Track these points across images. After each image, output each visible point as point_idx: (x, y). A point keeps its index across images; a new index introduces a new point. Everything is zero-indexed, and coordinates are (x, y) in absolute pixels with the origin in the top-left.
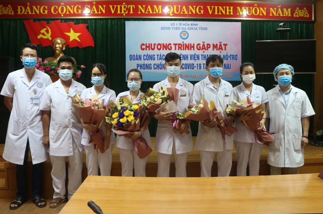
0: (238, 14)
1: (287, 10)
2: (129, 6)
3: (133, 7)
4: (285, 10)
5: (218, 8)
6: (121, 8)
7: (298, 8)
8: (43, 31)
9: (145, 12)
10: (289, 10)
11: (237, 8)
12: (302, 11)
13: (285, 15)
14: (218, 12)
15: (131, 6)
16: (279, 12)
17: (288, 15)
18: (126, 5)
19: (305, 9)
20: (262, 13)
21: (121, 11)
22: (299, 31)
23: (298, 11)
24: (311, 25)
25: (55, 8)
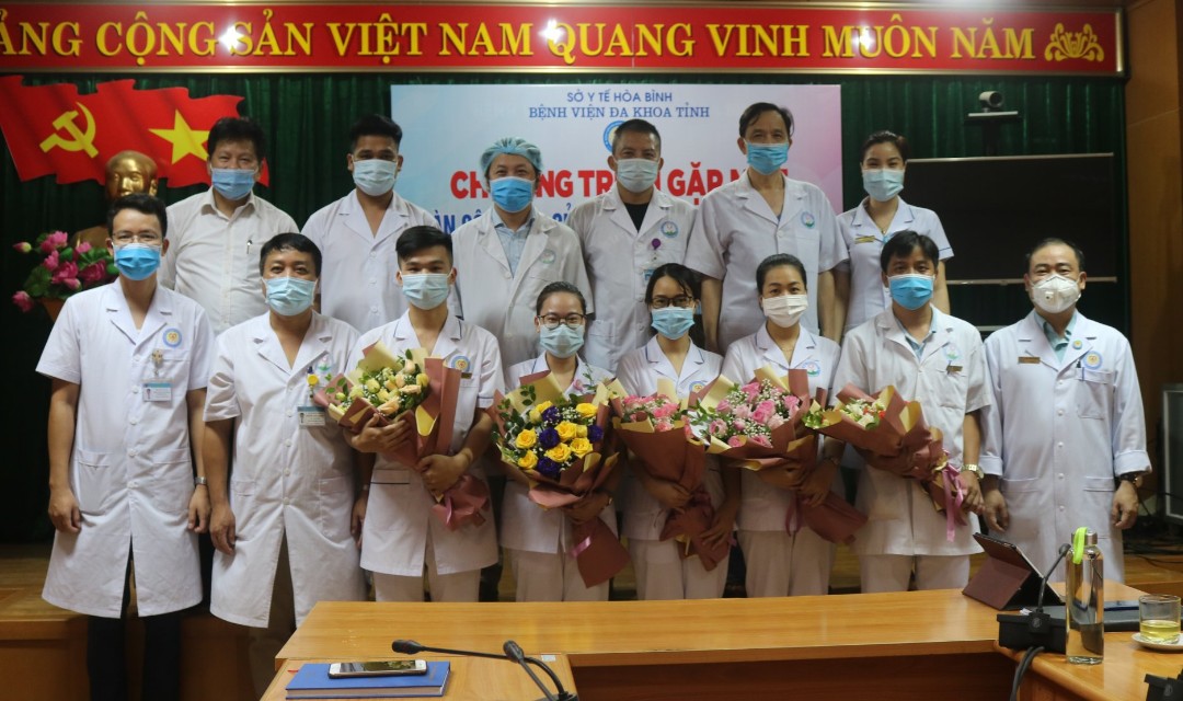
0: (828, 54)
1: (1018, 36)
2: (405, 26)
3: (420, 29)
4: (1010, 33)
5: (751, 33)
6: (373, 32)
7: (1059, 27)
8: (64, 121)
9: (468, 47)
10: (1027, 34)
11: (824, 31)
12: (1078, 35)
13: (1012, 52)
14: (751, 47)
15: (414, 27)
16: (987, 43)
17: (1023, 52)
18: (394, 21)
19: (1087, 28)
20: (923, 49)
21: (373, 45)
22: (1069, 113)
23: (1063, 38)
24: (1113, 89)
25: (111, 31)
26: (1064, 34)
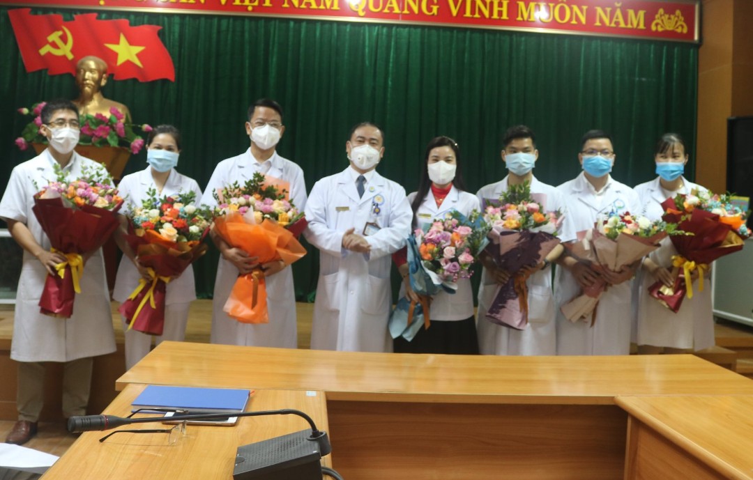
0: (519, 18)
1: (636, 14)
4: (631, 12)
5: (473, 3)
7: (661, 11)
9: (300, 3)
10: (641, 13)
11: (518, 5)
12: (672, 17)
13: (632, 24)
14: (473, 12)
16: (617, 18)
17: (638, 25)
19: (678, 12)
20: (577, 19)
22: (664, 63)
23: (663, 17)
24: (692, 51)
26: (663, 15)
